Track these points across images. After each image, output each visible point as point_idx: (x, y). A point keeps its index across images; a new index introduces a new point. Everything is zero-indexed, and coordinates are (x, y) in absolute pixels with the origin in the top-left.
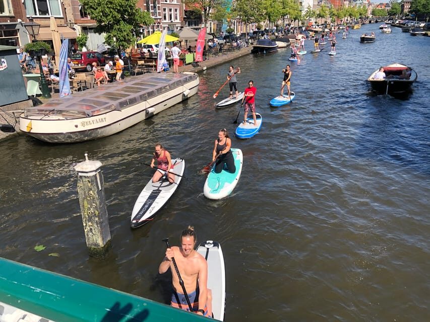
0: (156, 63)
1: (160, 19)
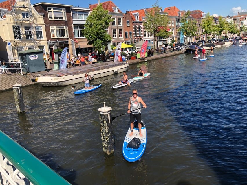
0: (114, 57)
1: (142, 36)
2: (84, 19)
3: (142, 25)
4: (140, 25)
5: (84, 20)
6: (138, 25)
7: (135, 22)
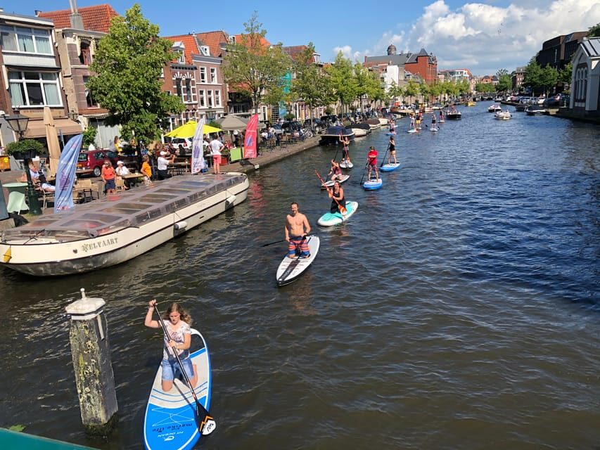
0: (190, 162)
1: (196, 104)
2: (38, 52)
3: (193, 75)
4: (188, 75)
5: (36, 53)
6: (183, 75)
7: (176, 68)
